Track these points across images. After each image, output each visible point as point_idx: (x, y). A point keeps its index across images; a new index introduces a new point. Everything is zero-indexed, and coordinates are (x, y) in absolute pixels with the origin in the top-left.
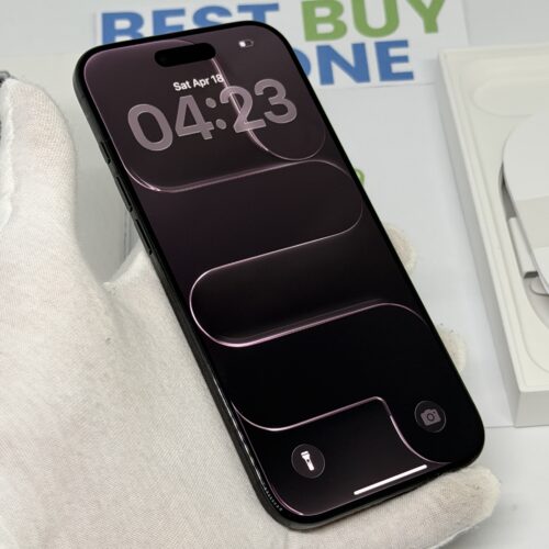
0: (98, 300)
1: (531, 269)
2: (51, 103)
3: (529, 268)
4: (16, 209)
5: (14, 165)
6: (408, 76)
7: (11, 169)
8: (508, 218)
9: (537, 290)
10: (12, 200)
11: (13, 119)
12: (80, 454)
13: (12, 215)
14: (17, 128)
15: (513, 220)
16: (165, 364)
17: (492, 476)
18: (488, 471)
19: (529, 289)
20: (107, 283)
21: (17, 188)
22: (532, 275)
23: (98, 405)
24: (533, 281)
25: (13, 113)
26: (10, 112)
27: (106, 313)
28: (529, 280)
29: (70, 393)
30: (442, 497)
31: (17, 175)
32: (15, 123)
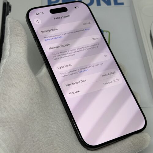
4: (10, 54)
6: (122, 4)
7: (9, 42)
10: (9, 51)
14: (11, 31)
21: (11, 48)
26: (9, 27)
27: (37, 84)
29: (26, 107)
30: (133, 141)
31: (11, 44)
32: (10, 30)
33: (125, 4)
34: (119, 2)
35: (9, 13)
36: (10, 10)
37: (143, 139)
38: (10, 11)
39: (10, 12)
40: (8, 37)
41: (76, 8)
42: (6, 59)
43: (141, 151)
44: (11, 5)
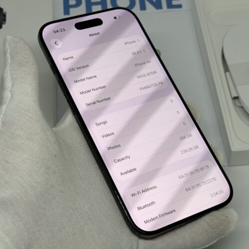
0: (51, 137)
1: (236, 95)
2: (27, 46)
3: (235, 95)
4: (12, 95)
5: (11, 76)
7: (10, 77)
8: (225, 72)
9: (238, 105)
10: (11, 91)
11: (10, 54)
12: (44, 208)
13: (11, 98)
14: (12, 58)
15: (227, 73)
16: (81, 165)
17: (235, 212)
18: (233, 209)
19: (235, 104)
20: (54, 129)
21: (13, 86)
22: (236, 98)
23: (52, 186)
24: (237, 101)
25: (10, 51)
26: (9, 51)
27: (55, 143)
28: (234, 100)
29: (39, 181)
30: (209, 222)
31: (13, 79)
32: (11, 56)
33: (183, 6)
34: (174, 3)
35: (3, 26)
36: (4, 20)
37: (226, 218)
38: (4, 22)
39: (4, 24)
40: (8, 68)
41: (115, 18)
42: (5, 105)
43: (223, 236)
44: (6, 13)
